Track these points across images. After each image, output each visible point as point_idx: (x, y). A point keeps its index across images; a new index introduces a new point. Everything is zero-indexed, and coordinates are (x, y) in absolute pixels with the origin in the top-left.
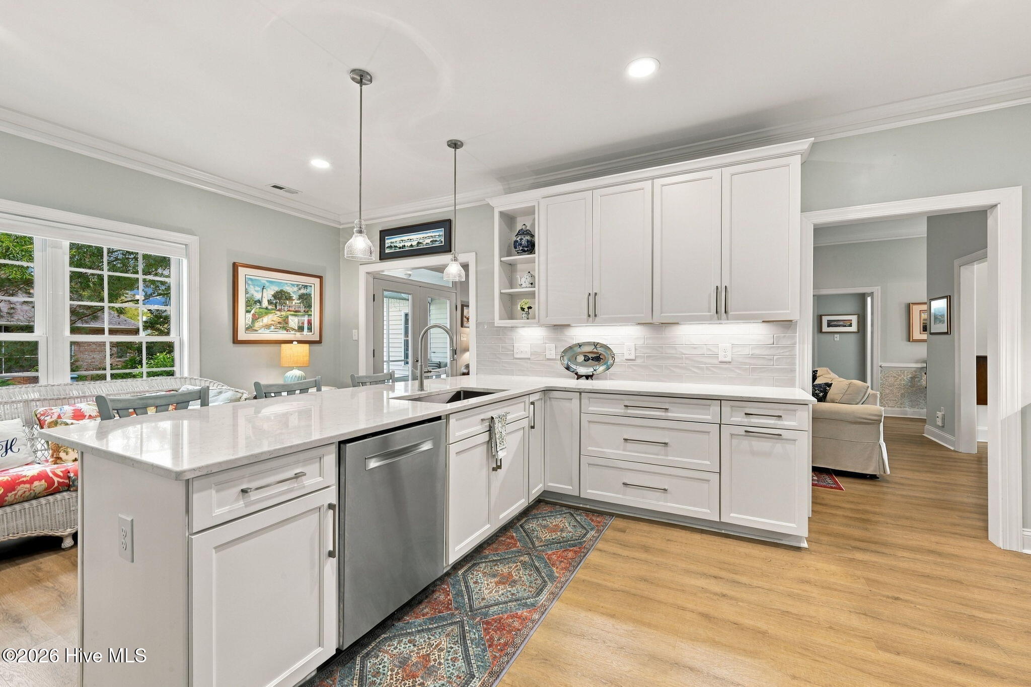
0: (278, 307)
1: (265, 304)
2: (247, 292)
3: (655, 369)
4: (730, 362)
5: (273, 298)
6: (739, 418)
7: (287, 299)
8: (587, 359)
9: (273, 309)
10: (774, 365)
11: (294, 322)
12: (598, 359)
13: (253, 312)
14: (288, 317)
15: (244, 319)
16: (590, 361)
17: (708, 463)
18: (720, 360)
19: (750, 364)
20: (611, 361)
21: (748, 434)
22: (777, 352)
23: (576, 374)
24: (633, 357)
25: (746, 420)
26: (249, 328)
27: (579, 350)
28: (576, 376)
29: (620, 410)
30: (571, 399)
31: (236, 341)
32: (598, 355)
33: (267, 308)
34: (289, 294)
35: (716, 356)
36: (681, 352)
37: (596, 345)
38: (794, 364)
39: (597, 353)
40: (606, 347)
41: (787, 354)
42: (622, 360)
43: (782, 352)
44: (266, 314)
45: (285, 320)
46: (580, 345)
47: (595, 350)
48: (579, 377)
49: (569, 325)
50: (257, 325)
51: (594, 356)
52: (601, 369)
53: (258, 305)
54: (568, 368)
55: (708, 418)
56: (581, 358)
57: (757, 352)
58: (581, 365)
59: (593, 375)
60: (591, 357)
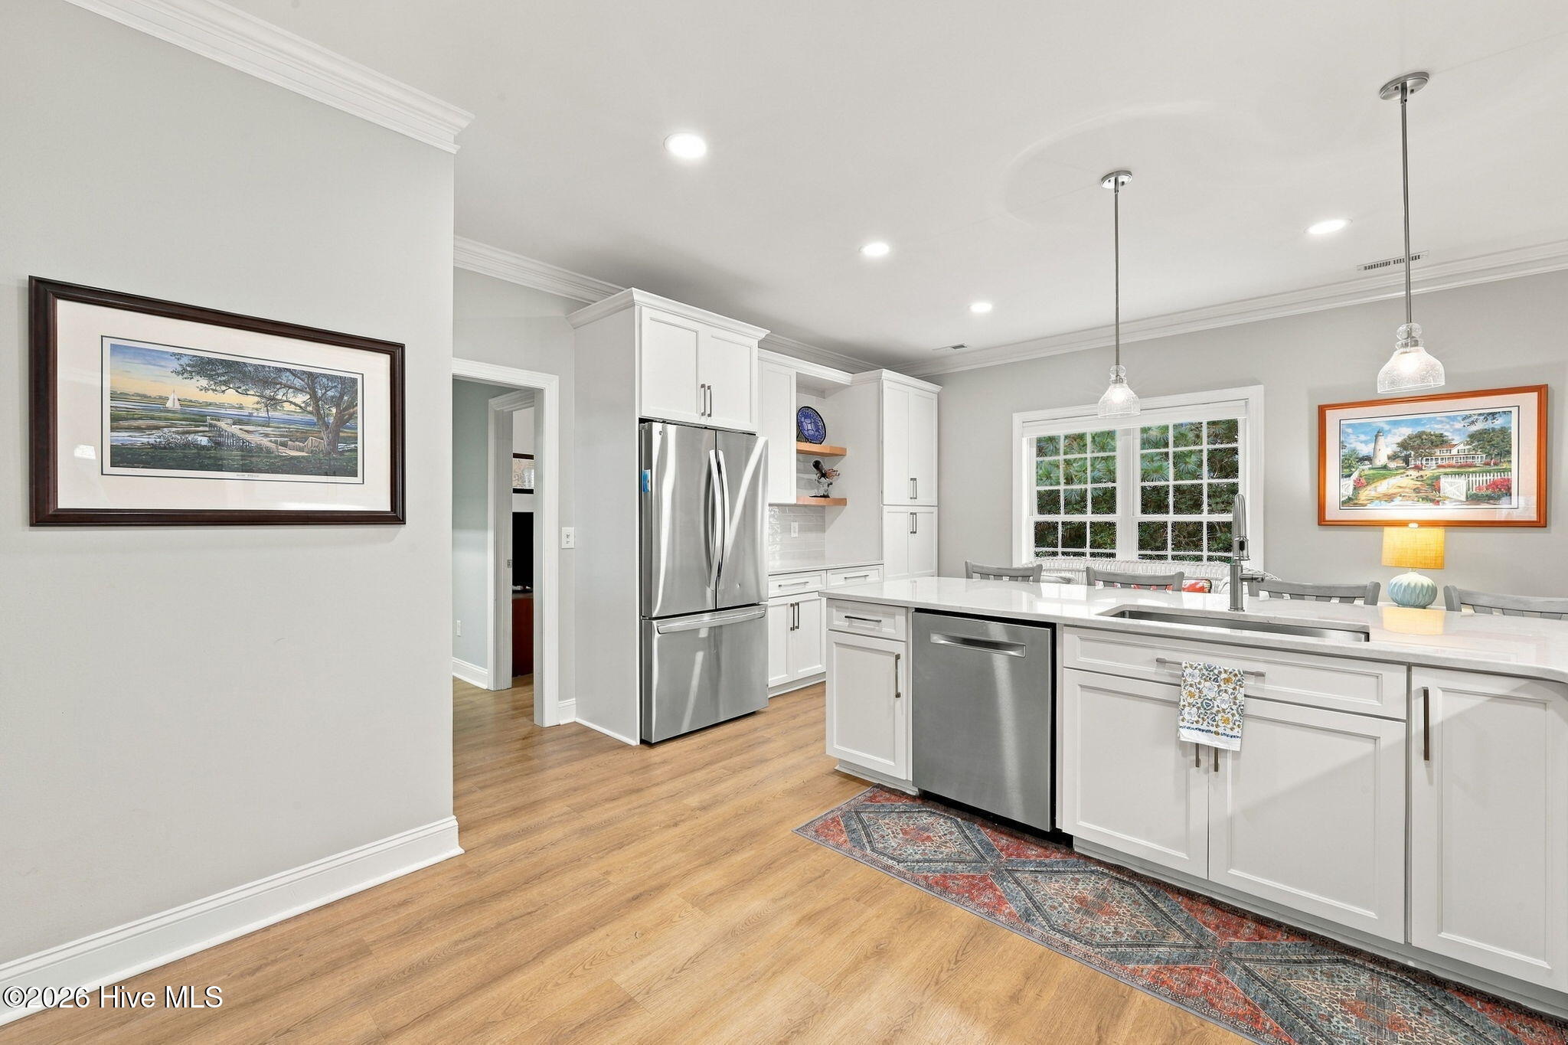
0: (1412, 463)
1: (1381, 459)
2: (1342, 446)
5: (1398, 449)
7: (1437, 446)
9: (1398, 468)
11: (1454, 487)
13: (1355, 475)
14: (1438, 478)
15: (1337, 488)
26: (1349, 502)
31: (1322, 521)
33: (1385, 467)
34: (1441, 435)
44: (1384, 477)
45: (1434, 485)
50: (1364, 494)
53: (1366, 466)
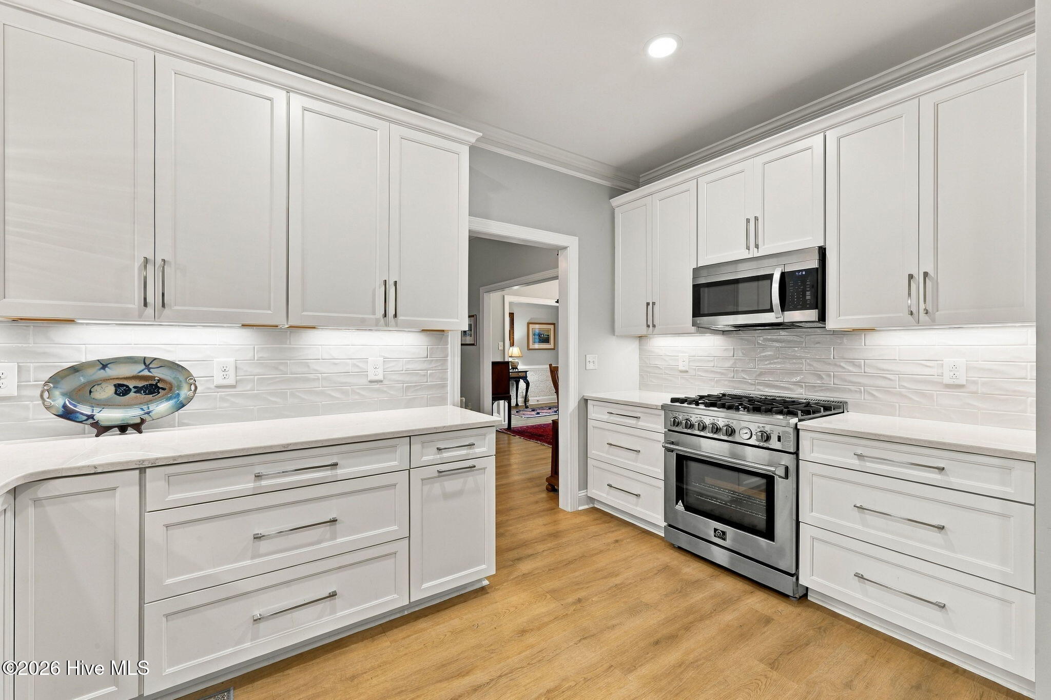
3: (273, 399)
4: (382, 381)
6: (430, 456)
8: (122, 390)
10: (427, 382)
12: (152, 389)
16: (132, 394)
17: (396, 528)
18: (369, 379)
19: (403, 382)
20: (184, 393)
21: (441, 474)
22: (431, 366)
23: (96, 425)
24: (231, 381)
25: (438, 456)
27: (102, 374)
28: (95, 431)
29: (249, 485)
30: (114, 489)
32: (154, 383)
35: (364, 373)
36: (317, 370)
37: (146, 363)
38: (446, 379)
39: (153, 378)
40: (173, 366)
41: (440, 368)
42: (209, 388)
43: (434, 366)
46: (104, 365)
47: (146, 373)
48: (102, 429)
49: (73, 321)
51: (140, 384)
52: (161, 407)
54: (67, 414)
55: (393, 464)
56: (108, 391)
57: (410, 366)
58: (105, 404)
59: (143, 421)
60: (135, 387)
